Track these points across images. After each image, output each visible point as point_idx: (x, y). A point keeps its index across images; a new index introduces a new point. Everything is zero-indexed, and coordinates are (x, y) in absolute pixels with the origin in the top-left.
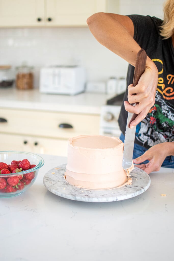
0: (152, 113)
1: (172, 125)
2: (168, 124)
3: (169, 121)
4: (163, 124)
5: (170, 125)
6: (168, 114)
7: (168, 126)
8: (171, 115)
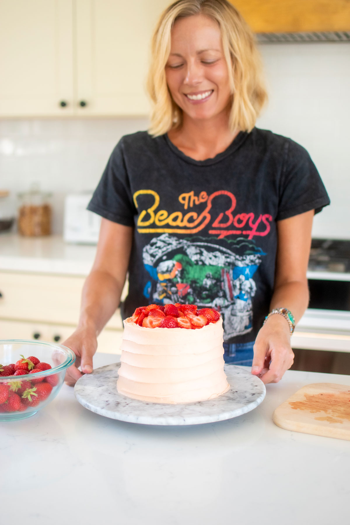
1: (218, 273)
2: (211, 277)
3: (211, 270)
4: (204, 283)
5: (217, 276)
6: (203, 258)
7: (214, 282)
8: (208, 258)
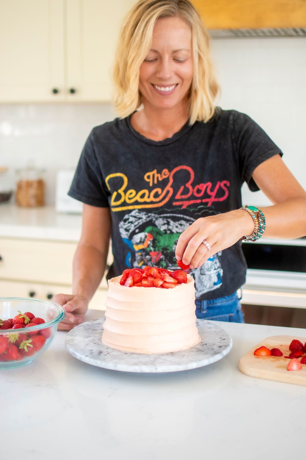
0: (150, 246)
6: (170, 227)
8: (175, 227)
